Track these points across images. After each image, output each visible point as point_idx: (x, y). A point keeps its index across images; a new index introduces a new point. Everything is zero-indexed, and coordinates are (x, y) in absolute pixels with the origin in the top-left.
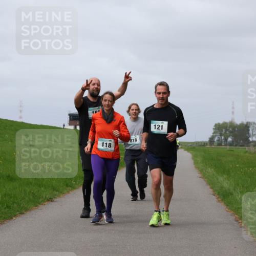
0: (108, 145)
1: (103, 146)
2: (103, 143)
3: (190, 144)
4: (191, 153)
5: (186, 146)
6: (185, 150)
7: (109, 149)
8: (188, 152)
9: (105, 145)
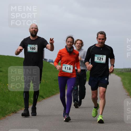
0: (68, 68)
1: (65, 69)
2: (65, 67)
3: (120, 70)
4: (120, 77)
5: (116, 71)
6: (116, 74)
7: (69, 71)
8: (118, 76)
9: (66, 68)
